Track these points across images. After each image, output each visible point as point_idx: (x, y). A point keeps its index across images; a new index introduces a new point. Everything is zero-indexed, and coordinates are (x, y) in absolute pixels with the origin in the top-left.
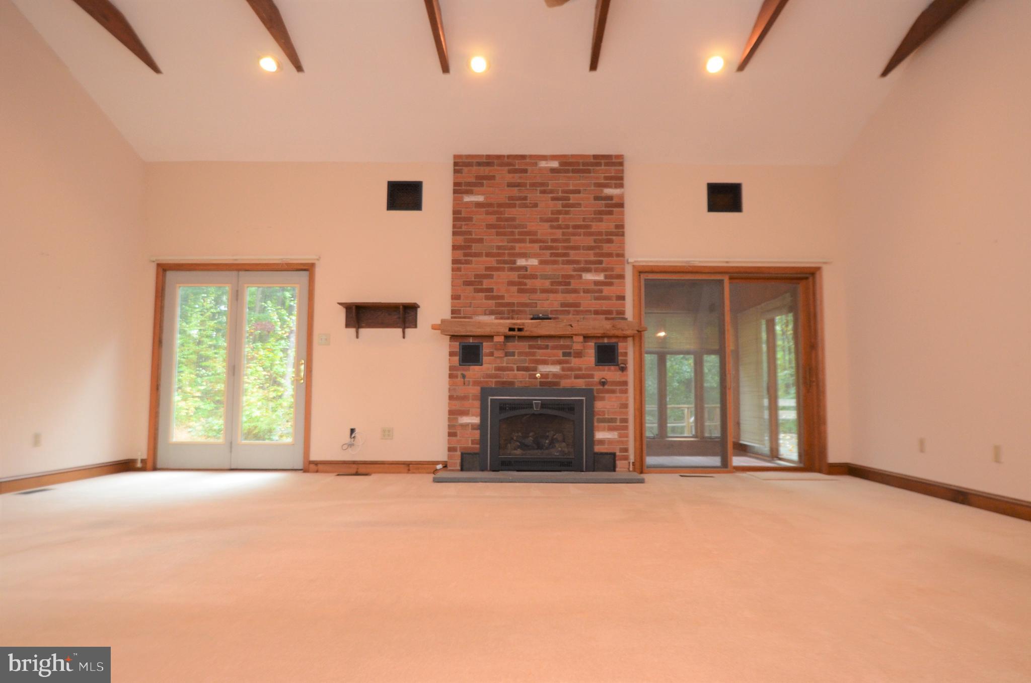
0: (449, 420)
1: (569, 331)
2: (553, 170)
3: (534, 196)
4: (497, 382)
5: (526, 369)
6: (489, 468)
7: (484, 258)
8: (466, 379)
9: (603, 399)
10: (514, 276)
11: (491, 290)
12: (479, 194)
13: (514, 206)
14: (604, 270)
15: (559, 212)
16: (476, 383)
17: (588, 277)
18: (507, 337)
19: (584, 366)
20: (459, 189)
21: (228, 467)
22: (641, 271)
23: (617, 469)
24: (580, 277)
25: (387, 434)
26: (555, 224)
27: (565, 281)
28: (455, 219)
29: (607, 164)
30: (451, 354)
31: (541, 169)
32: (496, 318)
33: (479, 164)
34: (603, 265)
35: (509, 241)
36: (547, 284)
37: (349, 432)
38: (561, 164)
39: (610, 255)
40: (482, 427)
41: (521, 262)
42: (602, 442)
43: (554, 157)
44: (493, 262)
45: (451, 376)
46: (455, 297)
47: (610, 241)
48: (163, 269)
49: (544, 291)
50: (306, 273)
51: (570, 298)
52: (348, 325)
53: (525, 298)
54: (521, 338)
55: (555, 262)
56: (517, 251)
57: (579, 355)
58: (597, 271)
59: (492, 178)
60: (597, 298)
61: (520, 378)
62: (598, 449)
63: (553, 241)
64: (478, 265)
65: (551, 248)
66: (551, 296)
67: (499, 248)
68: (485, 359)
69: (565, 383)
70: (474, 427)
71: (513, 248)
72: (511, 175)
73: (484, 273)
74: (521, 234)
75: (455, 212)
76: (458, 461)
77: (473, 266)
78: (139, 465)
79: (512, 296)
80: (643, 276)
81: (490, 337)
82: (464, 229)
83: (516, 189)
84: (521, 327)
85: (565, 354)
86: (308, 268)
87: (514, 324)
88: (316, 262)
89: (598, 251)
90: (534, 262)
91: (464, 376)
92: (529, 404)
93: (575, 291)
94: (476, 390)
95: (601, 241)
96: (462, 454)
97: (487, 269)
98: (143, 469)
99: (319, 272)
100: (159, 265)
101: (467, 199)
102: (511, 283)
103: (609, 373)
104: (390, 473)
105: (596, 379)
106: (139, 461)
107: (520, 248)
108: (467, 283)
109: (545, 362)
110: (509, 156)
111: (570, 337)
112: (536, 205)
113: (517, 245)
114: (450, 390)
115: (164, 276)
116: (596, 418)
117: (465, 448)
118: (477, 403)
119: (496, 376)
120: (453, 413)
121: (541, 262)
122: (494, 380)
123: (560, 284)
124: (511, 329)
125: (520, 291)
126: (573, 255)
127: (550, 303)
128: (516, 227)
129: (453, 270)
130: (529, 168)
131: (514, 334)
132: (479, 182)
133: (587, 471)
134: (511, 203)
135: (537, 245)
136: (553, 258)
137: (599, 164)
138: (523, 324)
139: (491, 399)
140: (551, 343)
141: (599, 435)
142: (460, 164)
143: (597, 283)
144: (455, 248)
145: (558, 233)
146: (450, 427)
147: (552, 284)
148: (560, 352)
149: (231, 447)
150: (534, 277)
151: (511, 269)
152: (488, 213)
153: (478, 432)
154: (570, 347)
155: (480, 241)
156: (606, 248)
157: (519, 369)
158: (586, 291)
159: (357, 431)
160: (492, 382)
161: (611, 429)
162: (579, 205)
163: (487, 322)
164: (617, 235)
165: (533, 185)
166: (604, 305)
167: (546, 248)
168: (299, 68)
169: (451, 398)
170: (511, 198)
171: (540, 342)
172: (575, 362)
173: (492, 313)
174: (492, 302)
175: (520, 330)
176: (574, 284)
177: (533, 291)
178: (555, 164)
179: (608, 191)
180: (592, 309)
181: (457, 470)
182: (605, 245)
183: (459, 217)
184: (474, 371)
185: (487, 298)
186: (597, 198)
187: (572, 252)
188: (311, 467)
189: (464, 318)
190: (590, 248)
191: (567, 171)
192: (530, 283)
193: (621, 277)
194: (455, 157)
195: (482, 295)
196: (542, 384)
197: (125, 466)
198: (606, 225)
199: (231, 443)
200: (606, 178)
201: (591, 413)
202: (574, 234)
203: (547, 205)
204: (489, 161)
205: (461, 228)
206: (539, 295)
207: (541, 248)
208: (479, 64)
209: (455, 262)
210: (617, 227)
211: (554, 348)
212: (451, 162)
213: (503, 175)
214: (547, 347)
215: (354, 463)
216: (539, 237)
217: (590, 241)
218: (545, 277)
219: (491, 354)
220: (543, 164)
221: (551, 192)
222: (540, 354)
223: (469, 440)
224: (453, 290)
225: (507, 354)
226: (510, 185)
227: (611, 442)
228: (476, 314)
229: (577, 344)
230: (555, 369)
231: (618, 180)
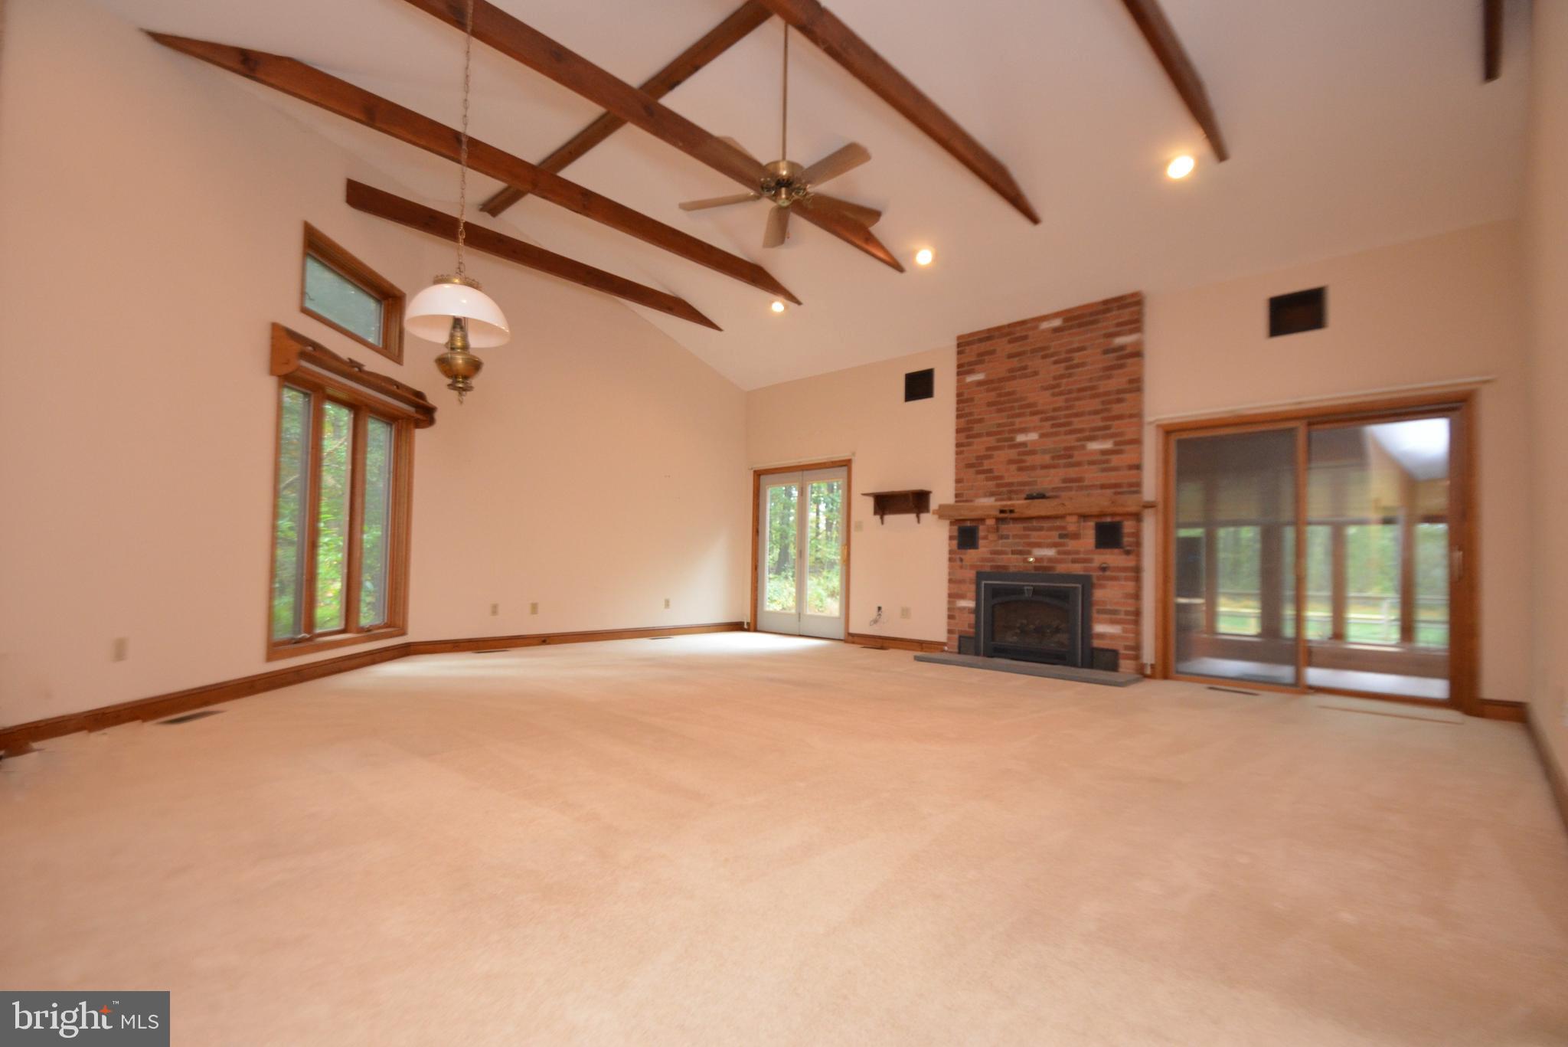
0: (949, 602)
1: (1061, 511)
2: (1056, 330)
3: (1036, 363)
4: (992, 567)
5: (1020, 553)
6: (982, 652)
7: (985, 439)
8: (964, 563)
9: (1102, 587)
10: (1012, 454)
11: (990, 471)
12: (979, 373)
13: (1014, 378)
14: (1112, 436)
15: (1062, 377)
16: (972, 567)
17: (1094, 446)
18: (998, 520)
19: (1082, 550)
20: (963, 370)
21: (798, 633)
22: (1168, 431)
23: (1121, 670)
24: (1083, 447)
25: (905, 613)
26: (1056, 390)
27: (1067, 453)
28: (958, 402)
29: (1119, 308)
30: (951, 538)
31: (1043, 331)
32: (996, 500)
33: (981, 340)
34: (1112, 431)
35: (1009, 417)
36: (1047, 459)
37: (876, 609)
38: (1066, 320)
39: (1120, 417)
40: (976, 611)
41: (1021, 438)
42: (1102, 636)
43: (1056, 315)
44: (991, 441)
45: (951, 560)
46: (958, 481)
47: (1119, 401)
48: (758, 474)
49: (1044, 467)
50: (845, 468)
51: (1072, 473)
52: (876, 513)
53: (1024, 477)
54: (1015, 520)
55: (1056, 434)
56: (1017, 426)
57: (1076, 536)
58: (1105, 437)
59: (992, 352)
60: (1104, 470)
61: (1013, 562)
62: (1097, 643)
63: (1055, 410)
64: (979, 446)
65: (1053, 418)
66: (1052, 471)
67: (999, 425)
68: (981, 542)
69: (1061, 568)
70: (970, 611)
71: (1012, 424)
72: (1012, 345)
73: (985, 453)
74: (1021, 407)
75: (959, 395)
76: (956, 643)
77: (975, 447)
78: (746, 626)
79: (1012, 476)
80: (1174, 438)
81: (982, 520)
82: (967, 411)
83: (1016, 359)
84: (1012, 508)
85: (1061, 536)
86: (846, 464)
87: (1006, 506)
88: (853, 458)
89: (1105, 415)
90: (1033, 436)
91: (961, 560)
92: (1019, 591)
93: (1079, 464)
94: (971, 574)
95: (1110, 402)
96: (960, 637)
97: (988, 449)
98: (748, 630)
99: (855, 467)
100: (755, 472)
101: (970, 379)
102: (1011, 462)
103: (1112, 558)
104: (899, 648)
105: (1096, 564)
106: (745, 624)
107: (1021, 423)
108: (969, 466)
109: (1039, 545)
110: (1009, 325)
111: (1062, 517)
112: (1036, 373)
113: (1017, 420)
114: (950, 574)
115: (759, 479)
116: (1095, 608)
117: (962, 631)
118: (973, 587)
119: (992, 560)
120: (953, 596)
121: (1042, 436)
122: (989, 564)
123: (1059, 457)
124: (1002, 511)
125: (1020, 469)
126: (1077, 423)
127: (1048, 480)
128: (1016, 400)
129: (957, 453)
130: (1030, 333)
131: (1005, 516)
132: (981, 358)
133: (1083, 666)
134: (1013, 374)
135: (1036, 418)
136: (1054, 430)
137: (1108, 310)
138: (1013, 505)
139: (985, 584)
140: (1046, 524)
141: (1099, 628)
142: (964, 343)
143: (1104, 452)
144: (958, 431)
145: (1060, 401)
146: (949, 609)
147: (1053, 458)
148: (1056, 534)
149: (800, 617)
150: (1033, 452)
151: (1011, 447)
152: (988, 390)
153: (973, 616)
154: (1064, 528)
155: (980, 421)
156: (1117, 409)
157: (1013, 552)
158: (1092, 463)
159: (883, 609)
160: (987, 567)
161: (1113, 622)
162: (1082, 365)
163: (987, 503)
164: (1130, 391)
165: (1033, 351)
166: (1112, 477)
167: (1047, 419)
168: (799, 303)
169: (950, 581)
170: (1011, 370)
171: (1035, 523)
172: (1072, 545)
173: (992, 494)
174: (991, 483)
175: (1012, 511)
176: (1077, 456)
177: (1033, 468)
178: (1057, 323)
179: (1120, 341)
180: (1098, 483)
181: (955, 653)
182: (1115, 406)
183: (962, 399)
184: (971, 555)
185: (987, 479)
186: (1106, 352)
187: (1075, 420)
188: (852, 638)
189: (967, 501)
190: (1096, 412)
191: (1071, 328)
192: (1030, 460)
193: (1137, 442)
194: (959, 338)
195: (982, 476)
196: (1036, 568)
197: (737, 627)
198: (1117, 381)
199: (800, 614)
200: (1119, 325)
201: (1088, 603)
202: (1078, 399)
203: (1048, 370)
204: (989, 335)
205: (963, 410)
206: (1039, 472)
207: (1042, 420)
208: (924, 257)
209: (958, 445)
210: (1131, 381)
211: (1050, 529)
212: (954, 343)
213: (1003, 347)
214: (1041, 529)
215: (880, 638)
216: (1039, 408)
217: (1096, 403)
218: (1044, 452)
219: (985, 538)
220: (1045, 325)
221: (1052, 355)
222: (1035, 536)
223: (966, 623)
224: (957, 474)
225: (1002, 537)
226: (1011, 356)
227: (1112, 637)
228: (977, 496)
229: (1071, 523)
230: (1050, 552)
231: (1135, 324)
